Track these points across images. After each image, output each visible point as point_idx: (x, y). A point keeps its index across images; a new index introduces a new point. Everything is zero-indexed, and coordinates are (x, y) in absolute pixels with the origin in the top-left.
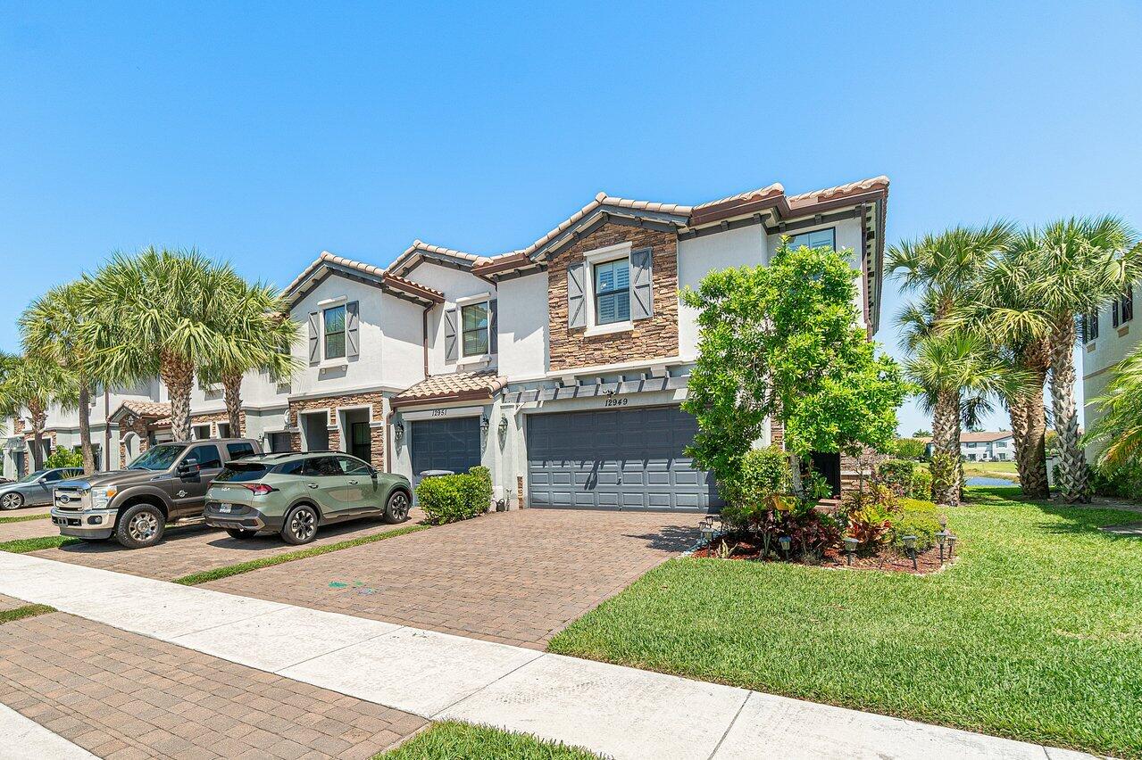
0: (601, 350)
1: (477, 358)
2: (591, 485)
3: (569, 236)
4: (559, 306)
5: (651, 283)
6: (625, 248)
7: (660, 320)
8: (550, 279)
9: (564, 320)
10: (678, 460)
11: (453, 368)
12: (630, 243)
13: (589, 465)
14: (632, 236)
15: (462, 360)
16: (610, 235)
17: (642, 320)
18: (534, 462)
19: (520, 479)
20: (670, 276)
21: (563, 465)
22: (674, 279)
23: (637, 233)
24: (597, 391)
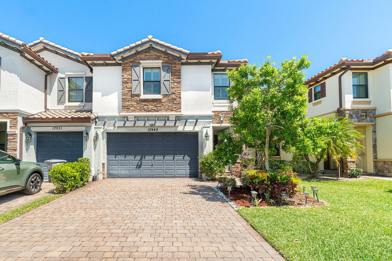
0: (147, 105)
1: (77, 104)
2: (139, 166)
3: (133, 52)
4: (127, 83)
5: (170, 80)
6: (158, 63)
7: (174, 96)
8: (123, 70)
9: (129, 89)
10: (178, 156)
11: (62, 107)
12: (162, 61)
13: (138, 158)
14: (162, 58)
15: (67, 104)
16: (152, 55)
17: (166, 95)
18: (111, 156)
19: (103, 164)
20: (178, 78)
21: (125, 157)
22: (180, 80)
23: (164, 58)
24: (145, 124)
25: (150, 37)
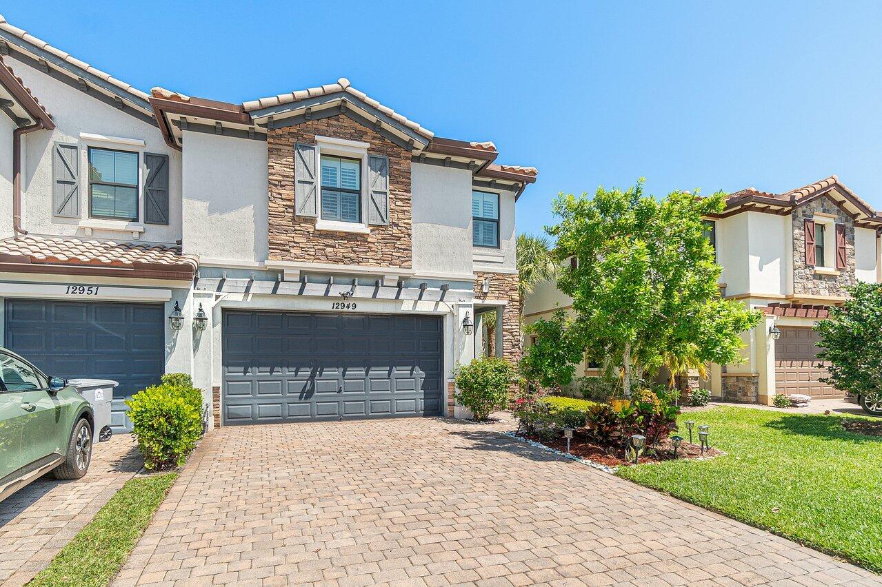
0: (334, 247)
1: (122, 225)
2: (307, 394)
3: (301, 110)
4: (282, 186)
5: (389, 193)
6: (360, 148)
7: (395, 230)
8: (270, 150)
9: (288, 203)
10: (398, 368)
11: (70, 230)
12: (368, 145)
13: (305, 373)
14: (368, 138)
16: (346, 128)
17: (378, 226)
18: (231, 369)
19: (216, 390)
20: (405, 191)
21: (271, 372)
22: (408, 194)
23: (374, 138)
24: (327, 291)
25: (344, 82)
